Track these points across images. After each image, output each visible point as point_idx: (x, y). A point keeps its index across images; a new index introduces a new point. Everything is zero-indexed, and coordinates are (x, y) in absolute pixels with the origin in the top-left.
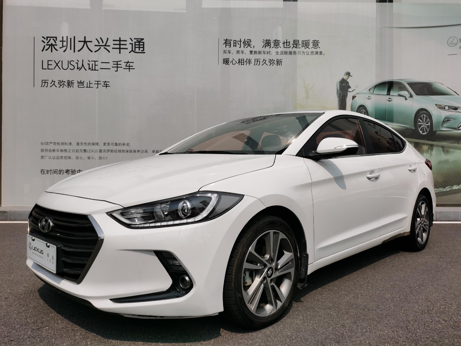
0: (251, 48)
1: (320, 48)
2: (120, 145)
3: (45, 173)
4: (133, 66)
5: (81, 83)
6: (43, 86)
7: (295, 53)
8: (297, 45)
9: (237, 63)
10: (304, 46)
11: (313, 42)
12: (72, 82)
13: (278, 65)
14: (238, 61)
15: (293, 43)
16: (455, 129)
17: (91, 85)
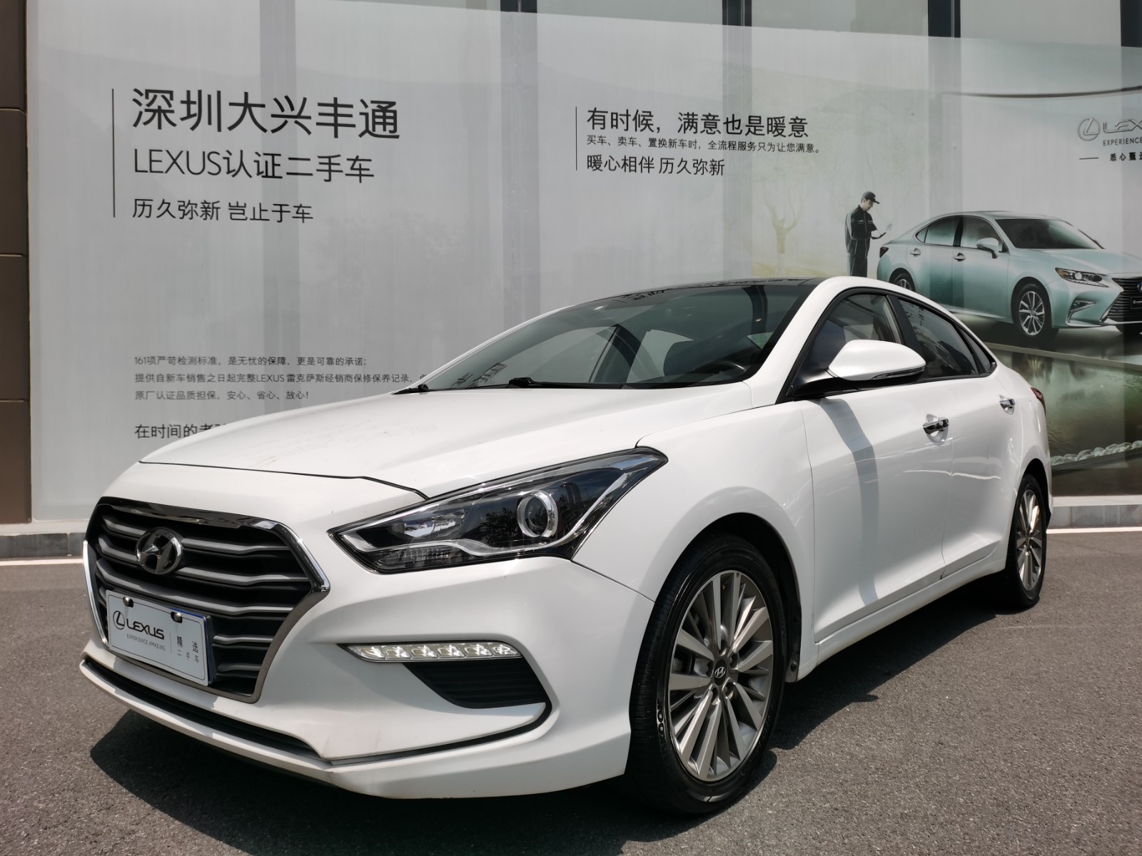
0: (653, 131)
1: (807, 136)
2: (340, 363)
3: (146, 433)
4: (368, 170)
5: (237, 209)
6: (139, 213)
7: (751, 145)
8: (757, 128)
9: (621, 166)
10: (774, 129)
11: (792, 121)
12: (215, 206)
13: (715, 173)
14: (621, 163)
15: (748, 124)
16: (1095, 322)
17: (264, 215)
